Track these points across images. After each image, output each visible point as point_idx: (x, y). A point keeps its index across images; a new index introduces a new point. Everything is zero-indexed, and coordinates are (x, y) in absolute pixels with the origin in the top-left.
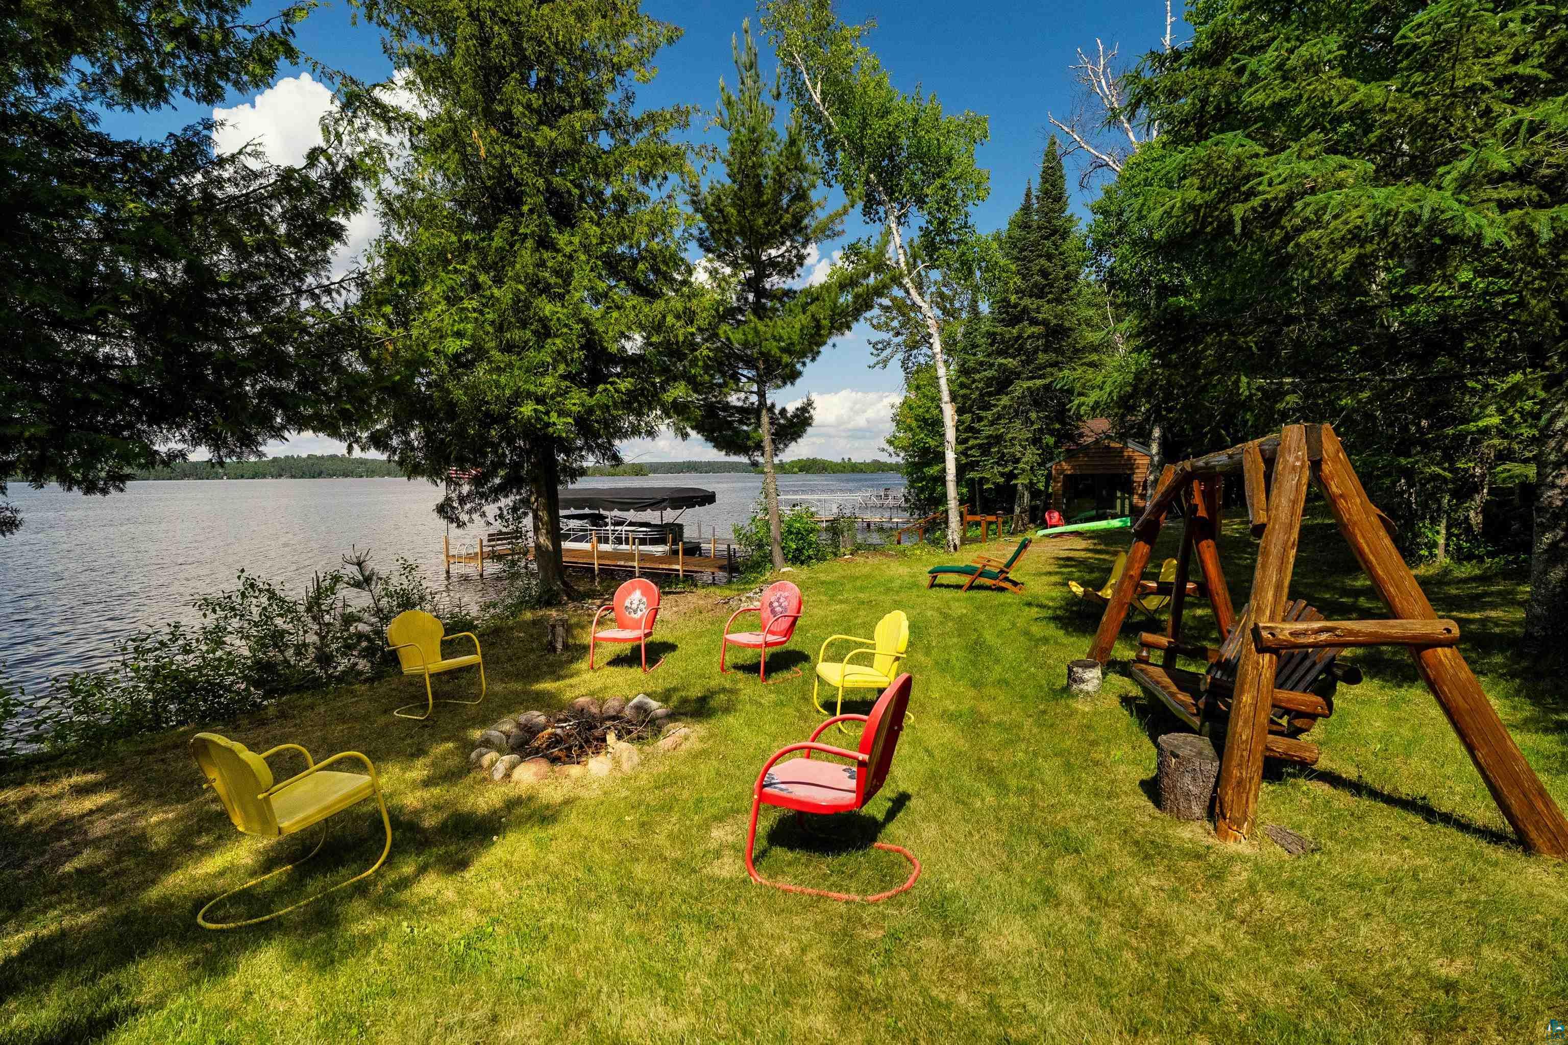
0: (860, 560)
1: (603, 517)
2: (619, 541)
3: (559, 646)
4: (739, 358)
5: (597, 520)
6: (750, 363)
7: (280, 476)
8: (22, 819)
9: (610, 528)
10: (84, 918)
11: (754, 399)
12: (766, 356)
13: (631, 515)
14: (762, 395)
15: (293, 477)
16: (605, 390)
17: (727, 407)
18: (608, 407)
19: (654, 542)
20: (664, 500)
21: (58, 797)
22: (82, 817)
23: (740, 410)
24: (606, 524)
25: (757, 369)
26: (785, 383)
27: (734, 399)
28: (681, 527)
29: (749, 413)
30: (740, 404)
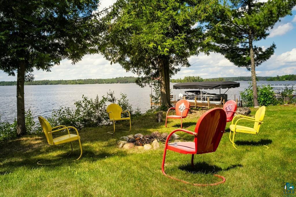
0: (291, 105)
1: (199, 92)
2: (204, 99)
3: (159, 120)
4: (242, 30)
5: (198, 93)
6: (246, 31)
7: (118, 83)
8: (25, 143)
9: (201, 95)
10: (21, 160)
11: (248, 45)
12: (252, 28)
13: (209, 91)
14: (250, 43)
15: (121, 83)
16: (177, 38)
17: (238, 49)
18: (178, 44)
19: (216, 100)
20: (219, 85)
21: (32, 140)
22: (34, 144)
23: (242, 50)
24: (200, 94)
25: (249, 33)
26: (261, 38)
27: (240, 46)
28: (226, 95)
29: (246, 50)
30: (242, 47)
